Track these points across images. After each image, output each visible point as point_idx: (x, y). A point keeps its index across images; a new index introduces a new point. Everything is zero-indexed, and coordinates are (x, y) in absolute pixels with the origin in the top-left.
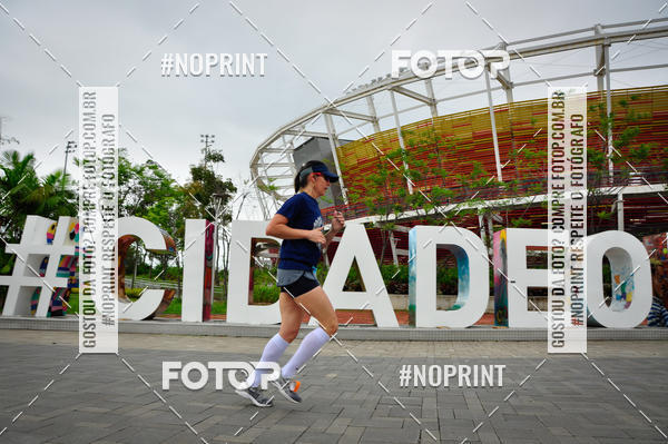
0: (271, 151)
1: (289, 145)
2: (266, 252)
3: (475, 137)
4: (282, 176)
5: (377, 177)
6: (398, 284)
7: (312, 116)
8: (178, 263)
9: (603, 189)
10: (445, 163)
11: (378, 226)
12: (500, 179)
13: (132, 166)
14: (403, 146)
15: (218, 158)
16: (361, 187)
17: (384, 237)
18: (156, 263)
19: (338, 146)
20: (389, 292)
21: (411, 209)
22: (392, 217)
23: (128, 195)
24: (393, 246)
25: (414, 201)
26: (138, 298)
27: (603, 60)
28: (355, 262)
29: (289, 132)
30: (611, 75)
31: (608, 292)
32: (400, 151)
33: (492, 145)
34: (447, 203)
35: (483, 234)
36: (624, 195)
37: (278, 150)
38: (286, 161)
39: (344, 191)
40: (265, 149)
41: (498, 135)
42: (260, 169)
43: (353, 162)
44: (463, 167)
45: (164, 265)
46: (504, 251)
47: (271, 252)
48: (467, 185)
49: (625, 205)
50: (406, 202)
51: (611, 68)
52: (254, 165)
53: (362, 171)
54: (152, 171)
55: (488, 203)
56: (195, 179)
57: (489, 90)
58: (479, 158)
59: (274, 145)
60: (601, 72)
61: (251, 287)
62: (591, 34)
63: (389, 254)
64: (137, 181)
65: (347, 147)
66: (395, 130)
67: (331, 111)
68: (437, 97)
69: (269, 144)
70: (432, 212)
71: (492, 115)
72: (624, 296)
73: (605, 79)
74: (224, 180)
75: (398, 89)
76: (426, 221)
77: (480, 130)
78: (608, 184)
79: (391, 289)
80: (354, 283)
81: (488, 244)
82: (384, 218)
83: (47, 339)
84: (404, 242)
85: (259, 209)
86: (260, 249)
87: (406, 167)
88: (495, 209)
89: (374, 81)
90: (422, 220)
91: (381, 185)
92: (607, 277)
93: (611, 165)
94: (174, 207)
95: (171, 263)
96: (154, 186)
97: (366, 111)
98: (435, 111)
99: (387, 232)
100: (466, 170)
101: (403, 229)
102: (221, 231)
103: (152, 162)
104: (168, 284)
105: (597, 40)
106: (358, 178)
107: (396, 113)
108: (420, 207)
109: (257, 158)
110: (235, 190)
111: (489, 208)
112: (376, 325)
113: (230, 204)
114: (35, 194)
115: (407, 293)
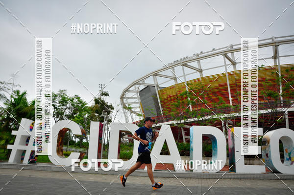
0: (130, 91)
1: (137, 89)
2: (127, 136)
3: (220, 86)
4: (134, 103)
5: (176, 103)
6: (185, 152)
7: (147, 77)
8: (87, 140)
9: (278, 109)
10: (207, 97)
11: (176, 125)
12: (231, 104)
13: (69, 98)
14: (187, 90)
15: (106, 94)
16: (169, 108)
17: (179, 130)
18: (77, 140)
19: (159, 89)
20: (181, 155)
21: (191, 118)
22: (183, 121)
23: (66, 110)
24: (183, 135)
25: (193, 115)
26: (69, 155)
27: (276, 52)
28: (165, 141)
29: (137, 83)
30: (280, 58)
31: (282, 156)
32: (186, 92)
33: (227, 90)
34: (207, 115)
35: (224, 129)
36: (288, 112)
37: (132, 91)
38: (136, 96)
39: (161, 110)
40: (127, 91)
41: (230, 85)
42: (124, 100)
43: (165, 97)
44: (214, 99)
45: (81, 141)
46: (233, 137)
47: (128, 136)
48: (216, 107)
49: (289, 116)
50: (189, 115)
51: (280, 55)
52: (122, 98)
53: (169, 101)
54: (77, 100)
55: (226, 115)
56: (96, 103)
57: (226, 65)
58: (222, 95)
59: (131, 89)
60: (275, 57)
61: (119, 152)
62: (270, 41)
63: (181, 138)
64: (70, 104)
65: (163, 90)
66: (183, 83)
67: (156, 74)
68: (203, 69)
69: (129, 89)
70: (201, 119)
71: (227, 76)
72: (290, 159)
73: (277, 60)
74: (109, 104)
75: (185, 65)
76: (198, 123)
77: (222, 83)
78: (281, 107)
79: (182, 154)
80: (165, 151)
81: (226, 134)
82: (179, 122)
83: (27, 174)
84: (188, 133)
85: (124, 117)
86: (124, 135)
87: (189, 99)
88: (229, 118)
89: (175, 62)
90: (196, 123)
91: (177, 107)
92: (281, 149)
93: (282, 98)
94: (87, 115)
95: (84, 141)
96: (78, 106)
97: (172, 75)
98: (202, 75)
99: (180, 128)
100: (216, 100)
101: (187, 127)
102: (106, 127)
103: (77, 96)
104: (82, 150)
105: (273, 43)
106: (168, 104)
107: (184, 76)
108: (195, 117)
109: (123, 95)
110: (113, 108)
111: (226, 117)
112: (175, 171)
113: (111, 115)
114: (26, 109)
115: (189, 156)
